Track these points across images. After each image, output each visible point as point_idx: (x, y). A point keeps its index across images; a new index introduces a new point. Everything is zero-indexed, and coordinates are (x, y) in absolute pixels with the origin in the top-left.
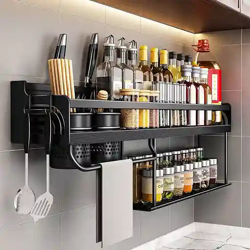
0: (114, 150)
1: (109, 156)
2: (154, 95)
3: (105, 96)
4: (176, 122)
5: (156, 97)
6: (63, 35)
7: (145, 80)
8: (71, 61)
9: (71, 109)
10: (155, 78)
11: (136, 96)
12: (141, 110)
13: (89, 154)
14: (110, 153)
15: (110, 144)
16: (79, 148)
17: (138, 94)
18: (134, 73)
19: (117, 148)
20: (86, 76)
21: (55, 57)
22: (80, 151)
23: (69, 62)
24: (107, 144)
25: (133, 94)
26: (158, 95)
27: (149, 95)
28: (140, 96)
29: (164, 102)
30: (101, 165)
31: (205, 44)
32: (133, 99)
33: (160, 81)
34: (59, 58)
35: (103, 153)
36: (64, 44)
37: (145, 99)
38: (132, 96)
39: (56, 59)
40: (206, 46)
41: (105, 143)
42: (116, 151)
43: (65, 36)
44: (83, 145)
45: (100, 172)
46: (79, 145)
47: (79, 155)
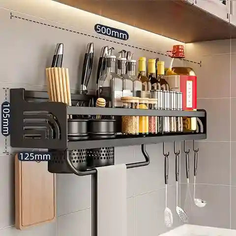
0: (109, 154)
1: (103, 161)
2: (152, 103)
3: (103, 104)
4: (173, 128)
5: (154, 104)
6: (60, 44)
7: (144, 89)
8: (67, 70)
9: (68, 116)
10: (153, 88)
11: (136, 103)
12: (141, 117)
13: (85, 159)
14: (104, 158)
15: (105, 149)
16: (75, 153)
17: (138, 101)
18: (133, 83)
19: (112, 153)
20: (82, 84)
21: (53, 66)
22: (76, 156)
23: (65, 70)
24: (102, 150)
25: (134, 101)
26: (156, 103)
27: (148, 102)
28: (140, 104)
29: (162, 109)
30: (96, 169)
31: (180, 50)
32: (134, 107)
33: (158, 89)
34: (56, 66)
35: (98, 158)
36: (60, 53)
37: (144, 107)
38: (132, 103)
39: (53, 68)
40: (181, 52)
41: (100, 149)
42: (111, 157)
43: (62, 45)
44: (79, 151)
45: (95, 176)
46: (75, 150)
47: (76, 160)
